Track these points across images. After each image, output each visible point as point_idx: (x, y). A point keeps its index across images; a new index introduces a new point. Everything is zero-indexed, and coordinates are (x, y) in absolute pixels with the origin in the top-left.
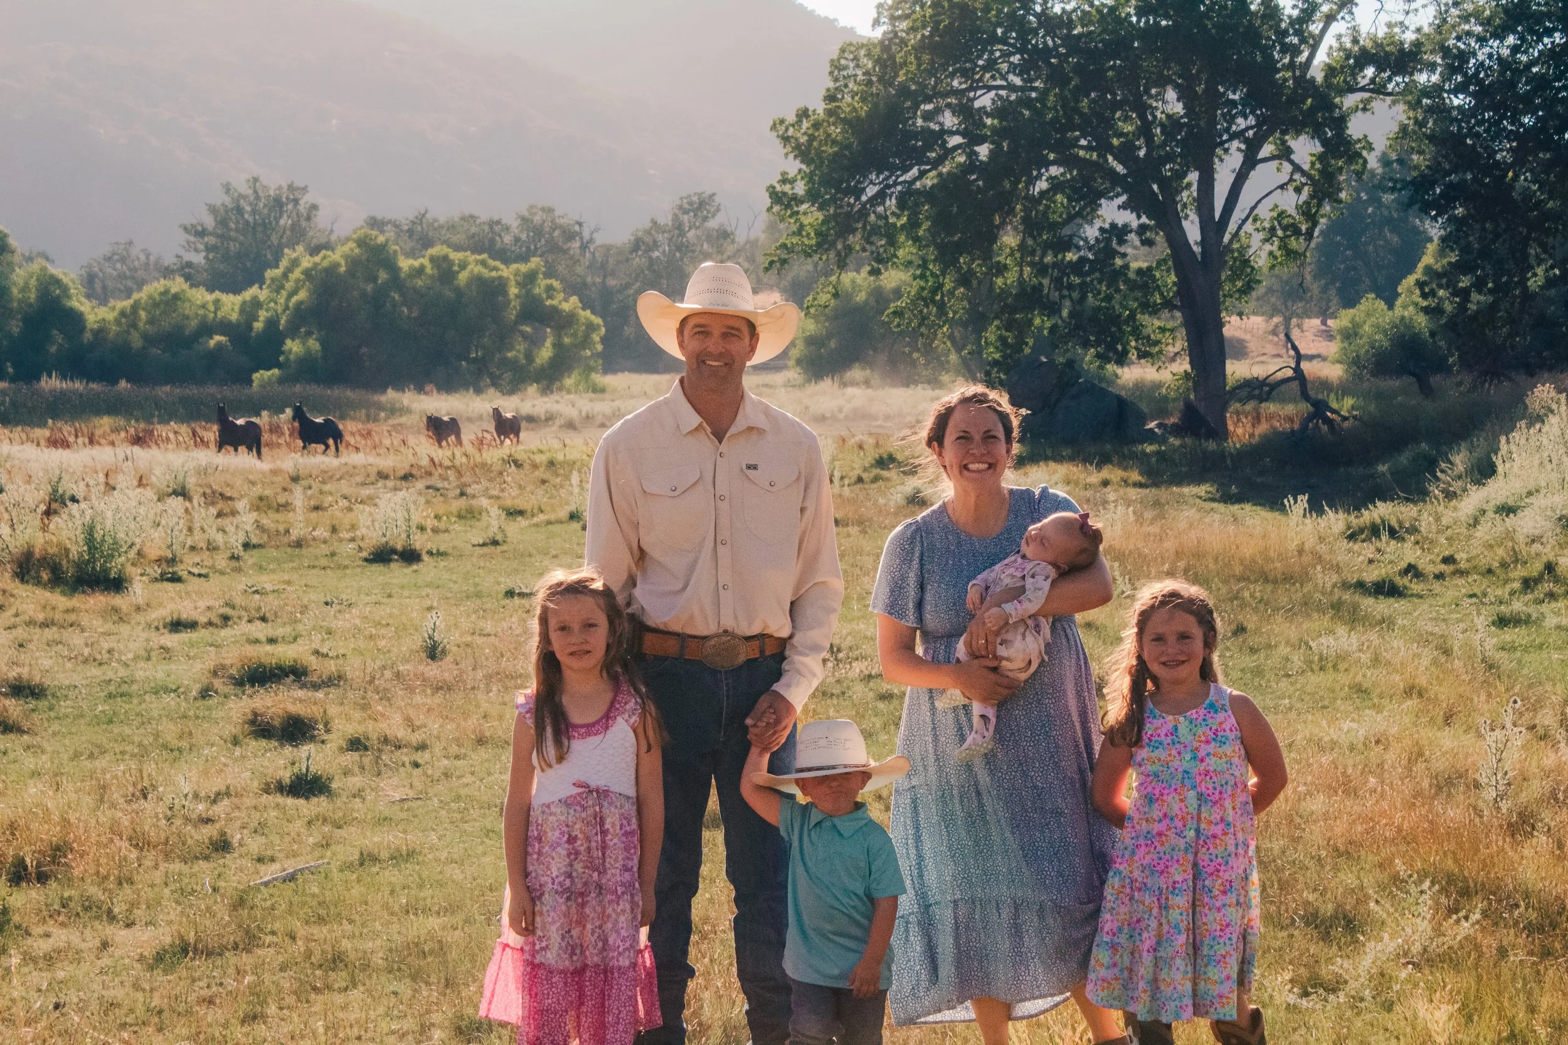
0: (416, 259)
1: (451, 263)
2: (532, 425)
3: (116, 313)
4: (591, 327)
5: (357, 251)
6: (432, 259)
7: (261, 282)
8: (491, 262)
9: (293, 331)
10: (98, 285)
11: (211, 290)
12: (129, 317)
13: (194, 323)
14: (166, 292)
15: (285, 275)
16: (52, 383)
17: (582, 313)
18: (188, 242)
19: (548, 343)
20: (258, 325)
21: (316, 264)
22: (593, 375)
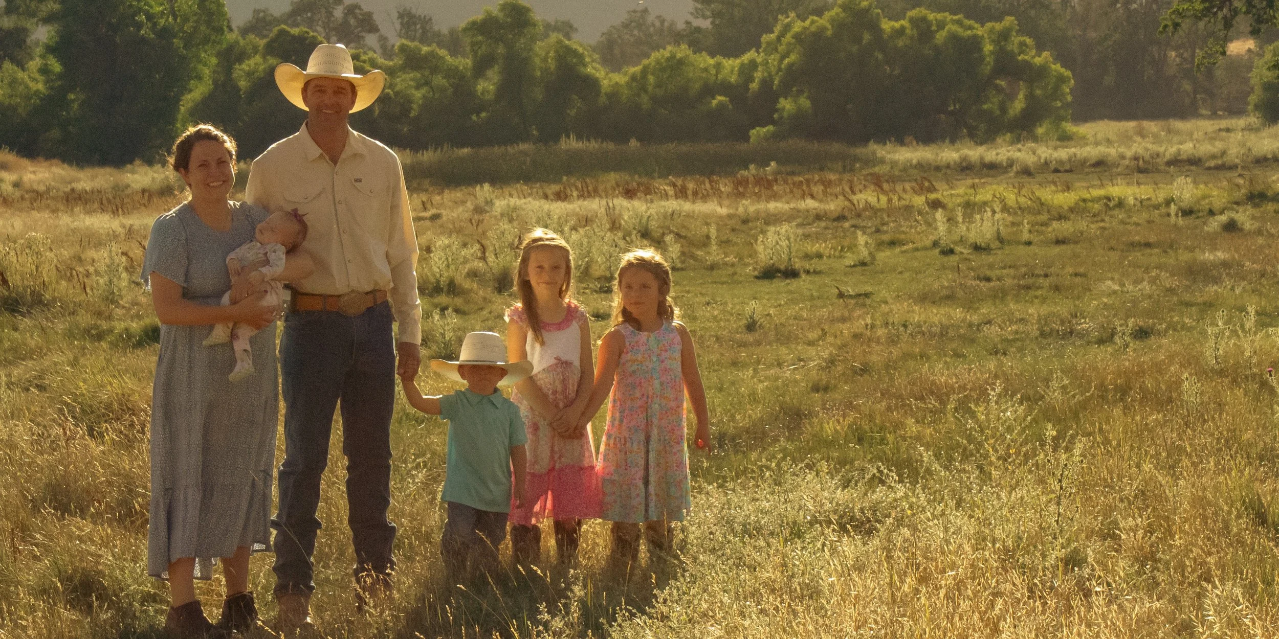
0: (897, 21)
1: (929, 24)
2: (992, 172)
3: (627, 78)
4: (1062, 79)
5: (842, 15)
6: (912, 20)
7: (757, 45)
8: (968, 22)
9: (785, 90)
10: (617, 51)
11: (713, 55)
12: (639, 82)
13: (697, 86)
14: (673, 57)
15: (779, 39)
16: (571, 144)
17: (1053, 66)
18: (696, 9)
19: (1021, 96)
20: (754, 86)
21: (805, 29)
22: (1064, 124)
